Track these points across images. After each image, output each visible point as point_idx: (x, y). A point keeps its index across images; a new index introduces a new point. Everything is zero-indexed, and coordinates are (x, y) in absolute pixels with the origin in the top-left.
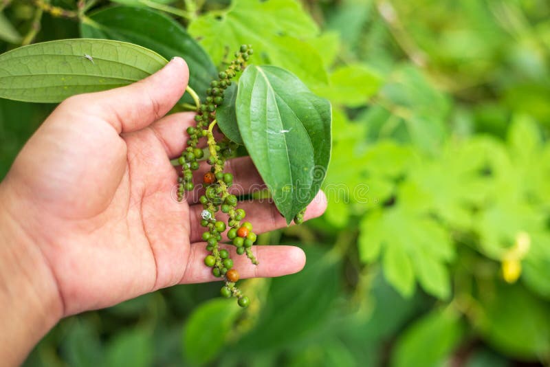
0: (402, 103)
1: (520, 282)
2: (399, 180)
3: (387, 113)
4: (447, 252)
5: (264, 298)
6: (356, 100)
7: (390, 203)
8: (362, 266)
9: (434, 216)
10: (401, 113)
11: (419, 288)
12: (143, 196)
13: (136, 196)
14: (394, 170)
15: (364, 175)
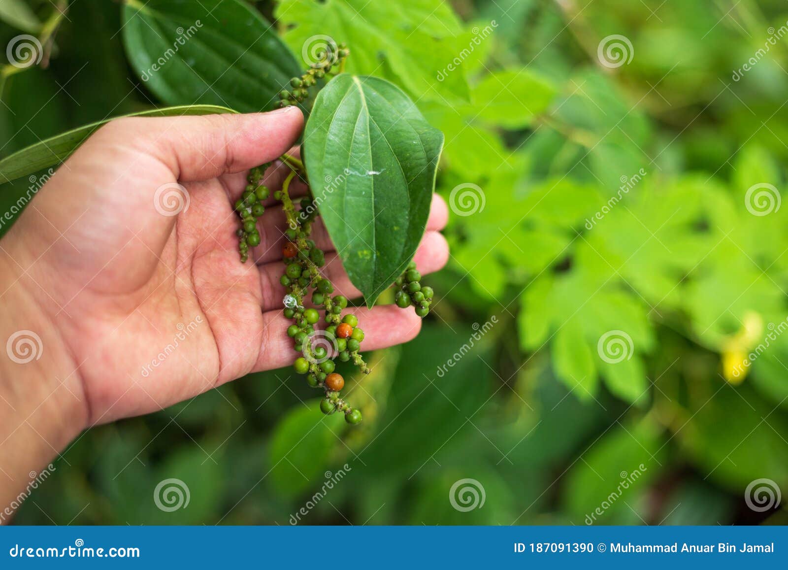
0: (583, 125)
1: (748, 383)
2: (578, 233)
3: (562, 139)
4: (644, 339)
5: (383, 399)
6: (515, 120)
7: (563, 267)
8: (524, 356)
9: (626, 287)
10: (581, 138)
11: (603, 387)
12: (193, 257)
13: (185, 259)
14: (569, 220)
15: (528, 226)
